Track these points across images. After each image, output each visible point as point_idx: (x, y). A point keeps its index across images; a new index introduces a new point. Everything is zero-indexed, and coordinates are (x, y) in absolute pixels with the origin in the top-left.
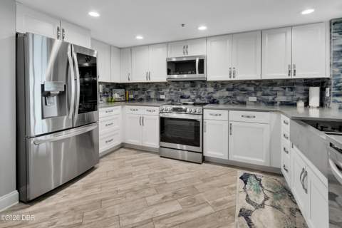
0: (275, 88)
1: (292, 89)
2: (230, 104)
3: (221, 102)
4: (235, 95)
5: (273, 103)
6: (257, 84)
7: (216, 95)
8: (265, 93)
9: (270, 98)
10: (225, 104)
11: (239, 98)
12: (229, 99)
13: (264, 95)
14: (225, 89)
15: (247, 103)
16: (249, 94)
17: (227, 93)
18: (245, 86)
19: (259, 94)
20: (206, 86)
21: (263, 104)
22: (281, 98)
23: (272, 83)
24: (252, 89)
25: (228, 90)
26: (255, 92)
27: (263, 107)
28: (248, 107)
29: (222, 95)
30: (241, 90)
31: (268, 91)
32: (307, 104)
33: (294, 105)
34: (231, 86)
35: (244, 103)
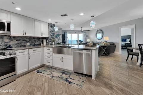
0: (35, 40)
1: (39, 40)
2: (18, 47)
3: (14, 47)
4: (21, 43)
5: (34, 45)
6: (30, 38)
7: (11, 43)
8: (32, 41)
9: (34, 43)
10: (15, 47)
11: (22, 44)
12: (18, 45)
13: (32, 42)
14: (16, 40)
15: (26, 46)
16: (27, 42)
17: (17, 42)
18: (25, 39)
19: (30, 42)
20: (3, 39)
21: (31, 46)
22: (37, 43)
23: (34, 38)
24: (28, 40)
25: (17, 41)
26: (29, 41)
27: (32, 47)
28: (26, 48)
29: (13, 43)
30: (24, 41)
31: (33, 41)
32: (43, 45)
33: (40, 45)
34: (19, 39)
35: (25, 46)
